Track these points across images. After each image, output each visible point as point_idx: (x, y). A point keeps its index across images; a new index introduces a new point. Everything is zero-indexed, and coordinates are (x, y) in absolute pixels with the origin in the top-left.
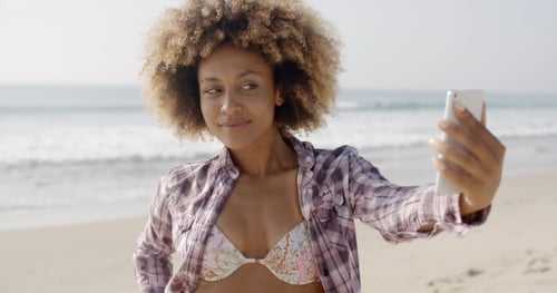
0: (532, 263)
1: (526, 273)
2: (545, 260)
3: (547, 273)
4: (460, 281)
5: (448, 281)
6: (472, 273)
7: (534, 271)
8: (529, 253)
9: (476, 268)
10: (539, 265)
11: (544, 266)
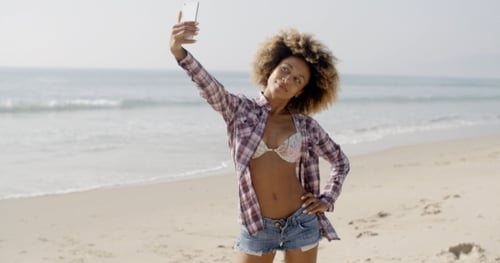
0: (426, 208)
1: (422, 215)
2: (436, 206)
3: (439, 214)
4: (373, 221)
5: (364, 221)
6: (382, 215)
7: (429, 213)
8: (423, 201)
9: (384, 212)
10: (431, 209)
11: (436, 209)
